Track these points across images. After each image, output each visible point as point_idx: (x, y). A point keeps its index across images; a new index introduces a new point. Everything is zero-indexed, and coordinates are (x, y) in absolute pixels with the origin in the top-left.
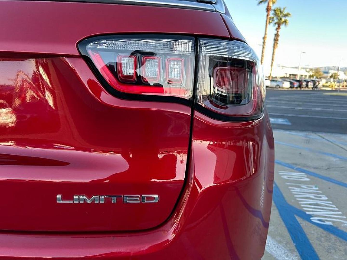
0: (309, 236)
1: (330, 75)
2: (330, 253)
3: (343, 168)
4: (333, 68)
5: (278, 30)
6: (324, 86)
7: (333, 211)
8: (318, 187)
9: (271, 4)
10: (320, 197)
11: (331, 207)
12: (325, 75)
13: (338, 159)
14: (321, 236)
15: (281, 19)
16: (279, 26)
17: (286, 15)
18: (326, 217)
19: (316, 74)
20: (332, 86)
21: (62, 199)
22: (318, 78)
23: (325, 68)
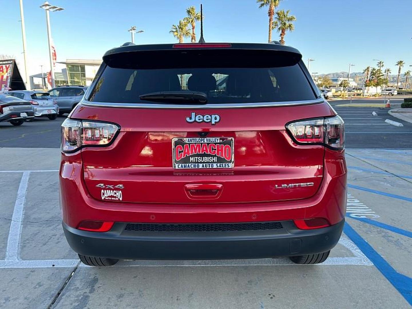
0: (351, 226)
1: (339, 83)
2: (368, 234)
3: (367, 178)
4: (342, 75)
5: (282, 36)
6: (334, 96)
7: (365, 209)
8: (351, 194)
9: (273, 7)
10: (353, 201)
11: (363, 207)
12: (335, 83)
13: (362, 171)
14: (359, 225)
15: (285, 24)
16: (283, 32)
17: (290, 19)
18: (360, 213)
19: (325, 83)
20: (343, 96)
21: (278, 186)
22: (327, 87)
23: (334, 74)
